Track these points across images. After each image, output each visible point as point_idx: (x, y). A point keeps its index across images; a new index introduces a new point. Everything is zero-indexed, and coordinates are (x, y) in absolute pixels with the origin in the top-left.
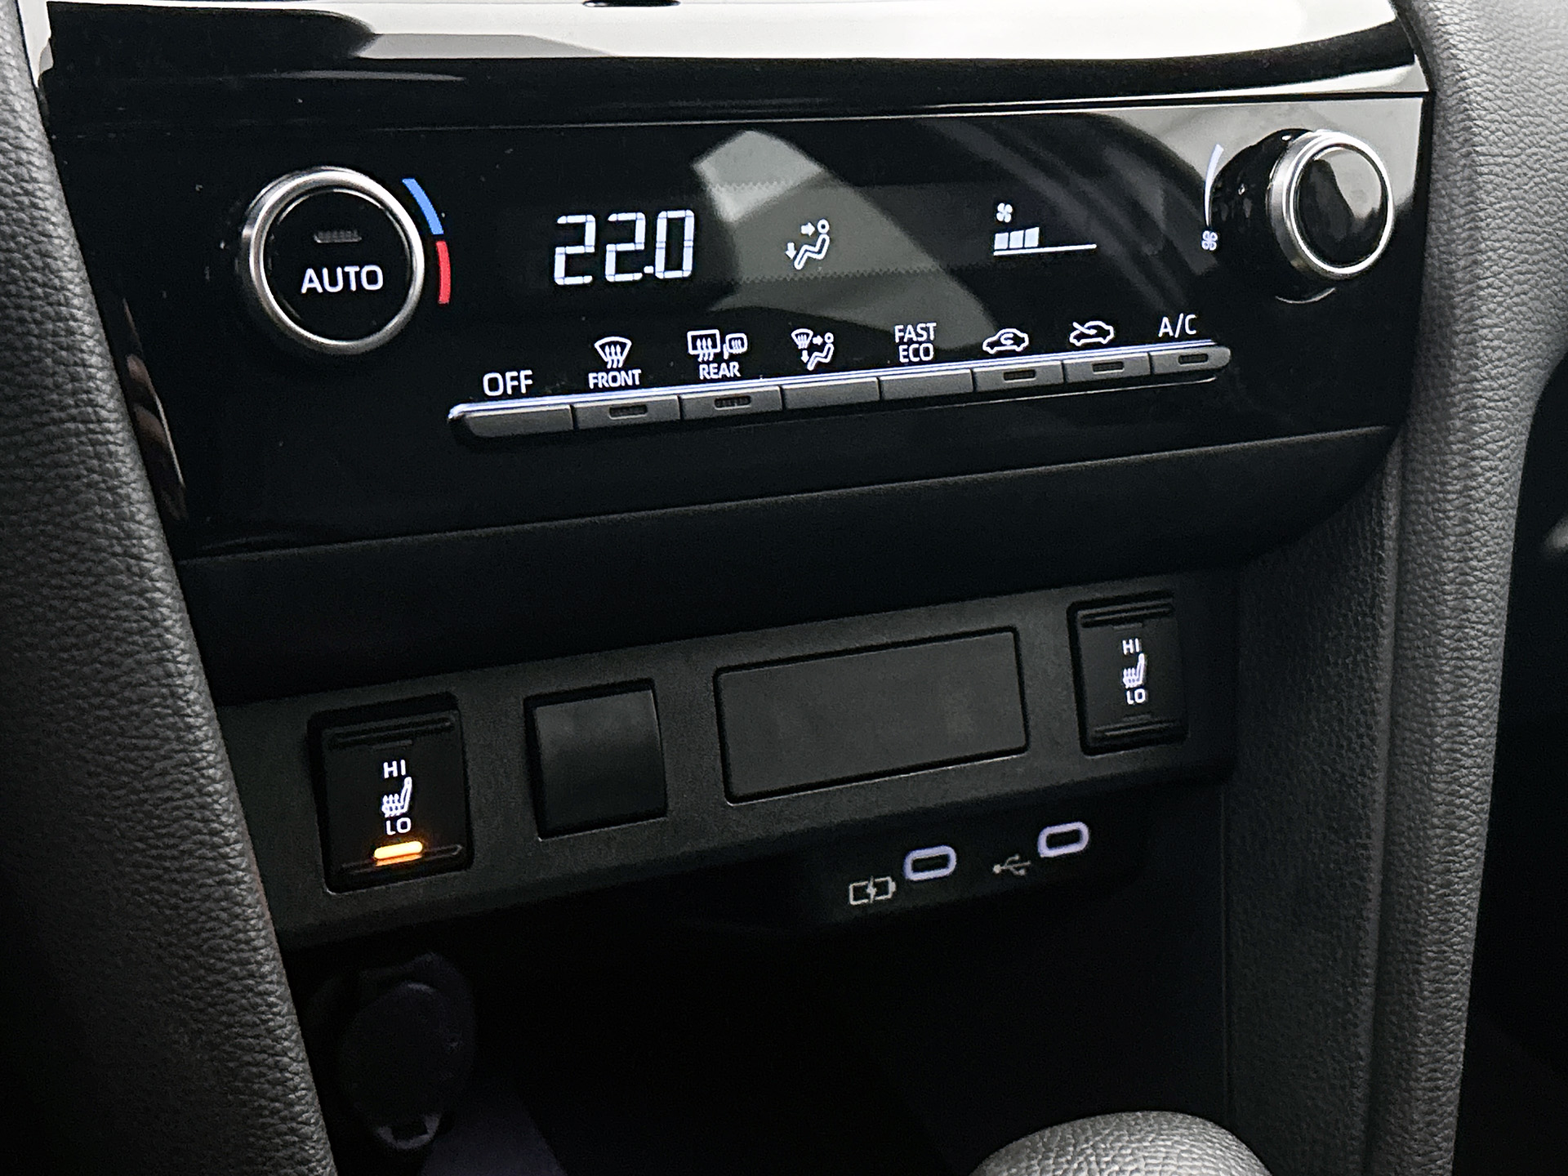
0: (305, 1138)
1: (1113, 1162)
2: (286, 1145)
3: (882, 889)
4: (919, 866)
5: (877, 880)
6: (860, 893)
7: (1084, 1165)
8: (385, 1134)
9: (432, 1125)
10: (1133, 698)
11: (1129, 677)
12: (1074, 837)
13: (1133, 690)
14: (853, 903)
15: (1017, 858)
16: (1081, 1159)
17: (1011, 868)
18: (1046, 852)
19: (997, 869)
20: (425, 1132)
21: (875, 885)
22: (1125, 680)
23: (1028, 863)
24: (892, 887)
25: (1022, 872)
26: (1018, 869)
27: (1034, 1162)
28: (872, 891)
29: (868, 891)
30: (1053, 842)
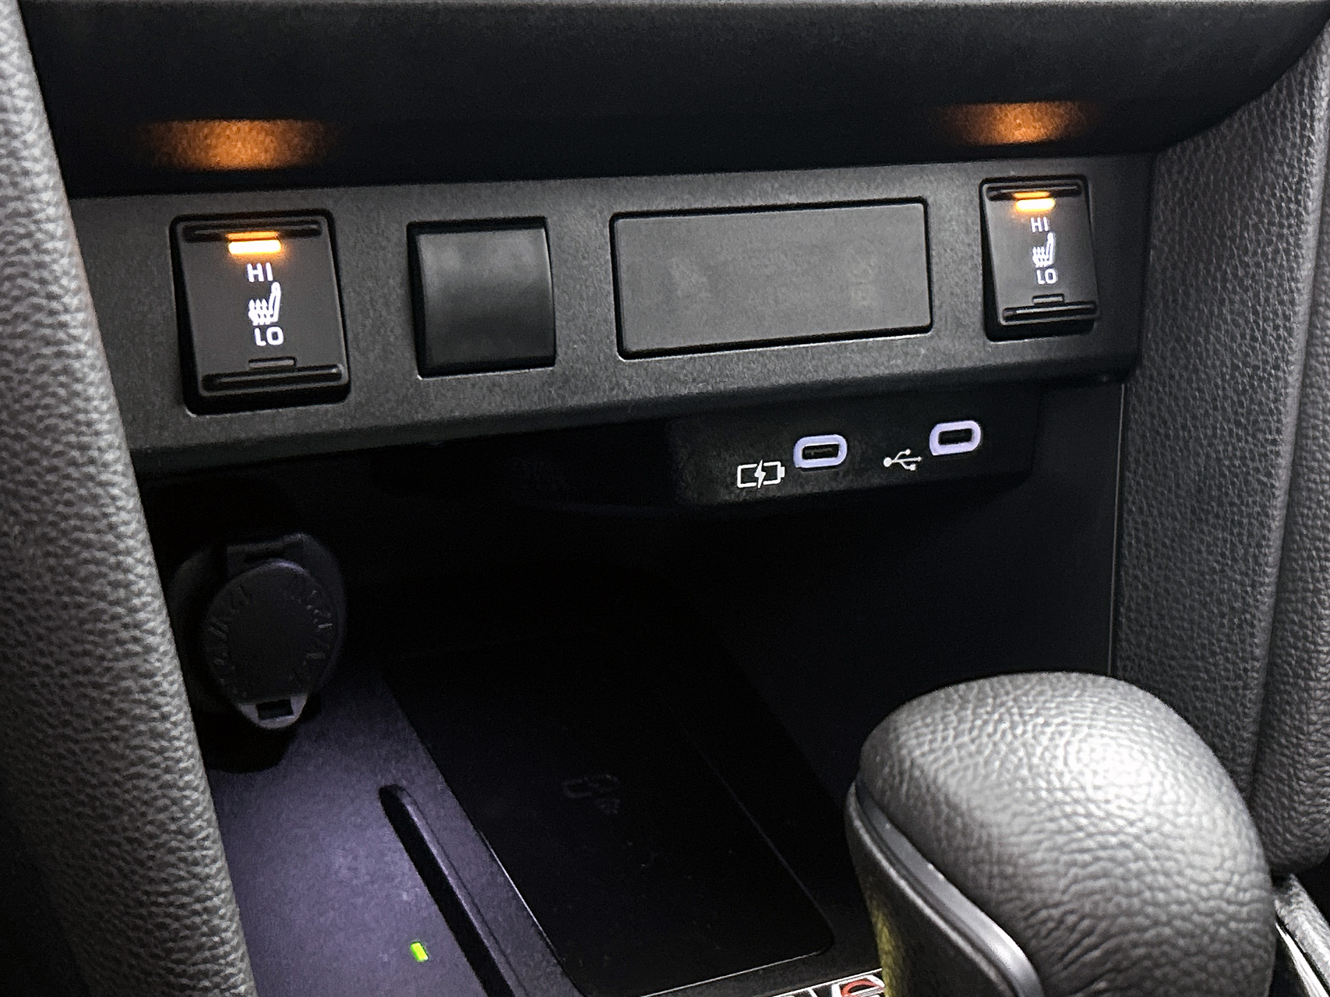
0: (149, 649)
1: (1037, 714)
2: (128, 655)
3: (771, 472)
4: (808, 453)
5: (766, 464)
6: (749, 476)
7: (1006, 717)
8: (249, 710)
9: (298, 704)
10: (1043, 278)
11: (1039, 256)
12: (966, 435)
13: (1043, 269)
14: (740, 485)
15: (908, 452)
16: (1002, 710)
17: (901, 461)
18: (937, 449)
19: (888, 462)
20: (290, 713)
21: (764, 469)
22: (1035, 259)
23: (919, 459)
24: (781, 472)
25: (913, 467)
26: (908, 464)
27: (951, 712)
28: (760, 474)
29: (756, 475)
30: (946, 439)
